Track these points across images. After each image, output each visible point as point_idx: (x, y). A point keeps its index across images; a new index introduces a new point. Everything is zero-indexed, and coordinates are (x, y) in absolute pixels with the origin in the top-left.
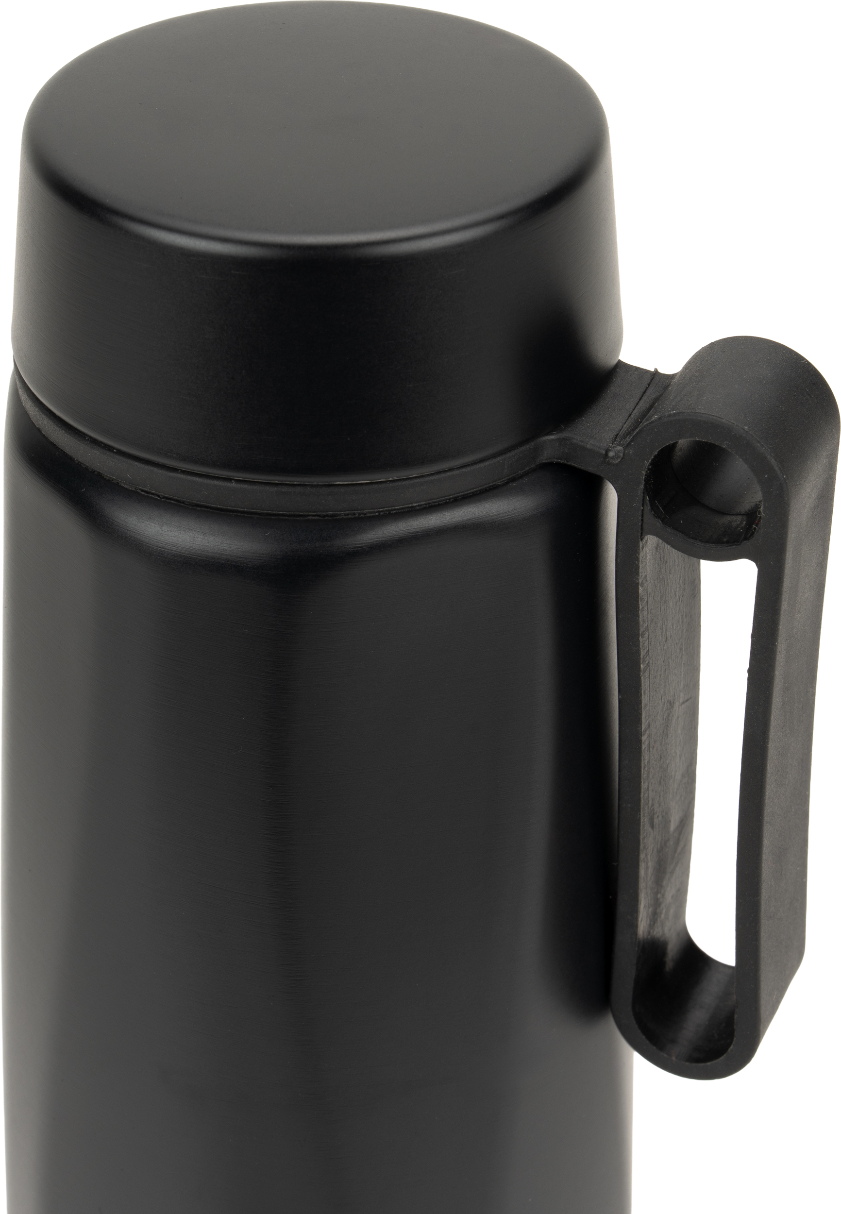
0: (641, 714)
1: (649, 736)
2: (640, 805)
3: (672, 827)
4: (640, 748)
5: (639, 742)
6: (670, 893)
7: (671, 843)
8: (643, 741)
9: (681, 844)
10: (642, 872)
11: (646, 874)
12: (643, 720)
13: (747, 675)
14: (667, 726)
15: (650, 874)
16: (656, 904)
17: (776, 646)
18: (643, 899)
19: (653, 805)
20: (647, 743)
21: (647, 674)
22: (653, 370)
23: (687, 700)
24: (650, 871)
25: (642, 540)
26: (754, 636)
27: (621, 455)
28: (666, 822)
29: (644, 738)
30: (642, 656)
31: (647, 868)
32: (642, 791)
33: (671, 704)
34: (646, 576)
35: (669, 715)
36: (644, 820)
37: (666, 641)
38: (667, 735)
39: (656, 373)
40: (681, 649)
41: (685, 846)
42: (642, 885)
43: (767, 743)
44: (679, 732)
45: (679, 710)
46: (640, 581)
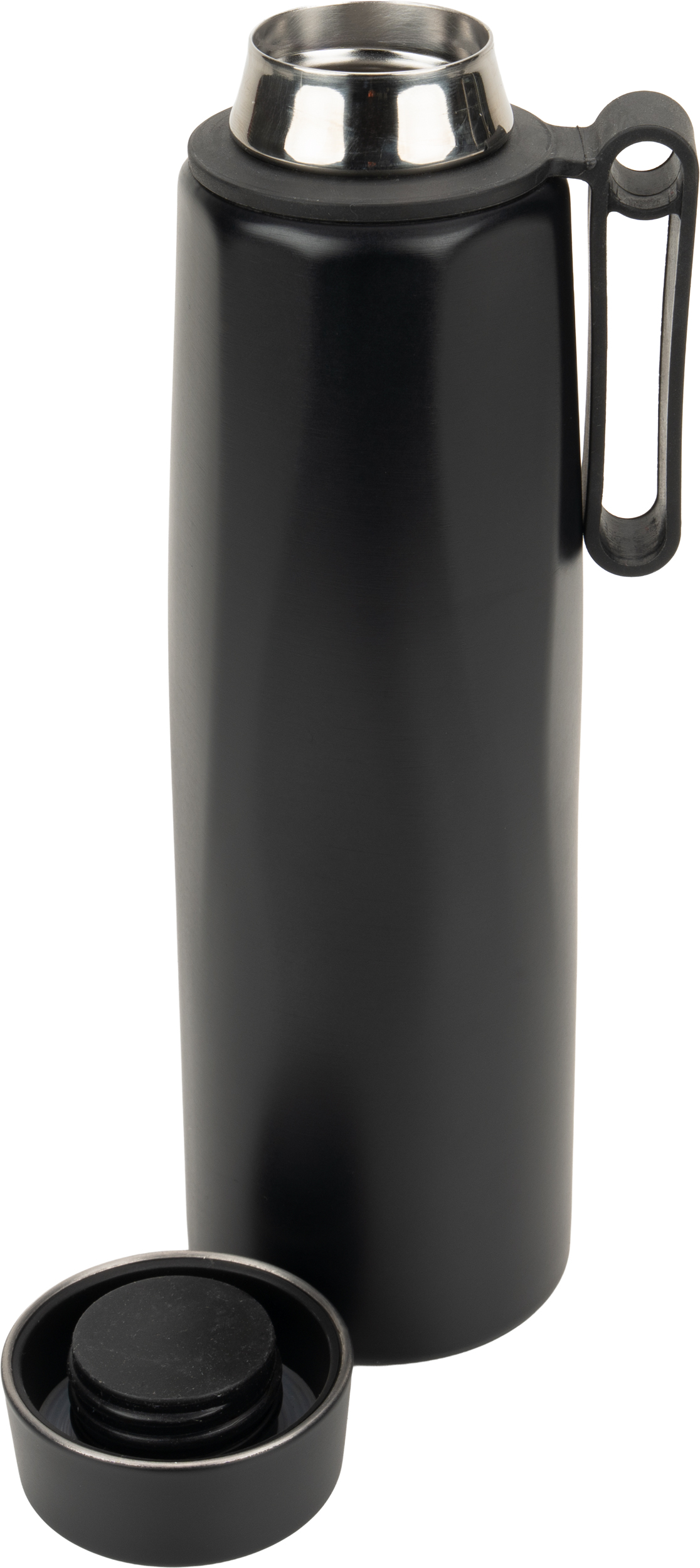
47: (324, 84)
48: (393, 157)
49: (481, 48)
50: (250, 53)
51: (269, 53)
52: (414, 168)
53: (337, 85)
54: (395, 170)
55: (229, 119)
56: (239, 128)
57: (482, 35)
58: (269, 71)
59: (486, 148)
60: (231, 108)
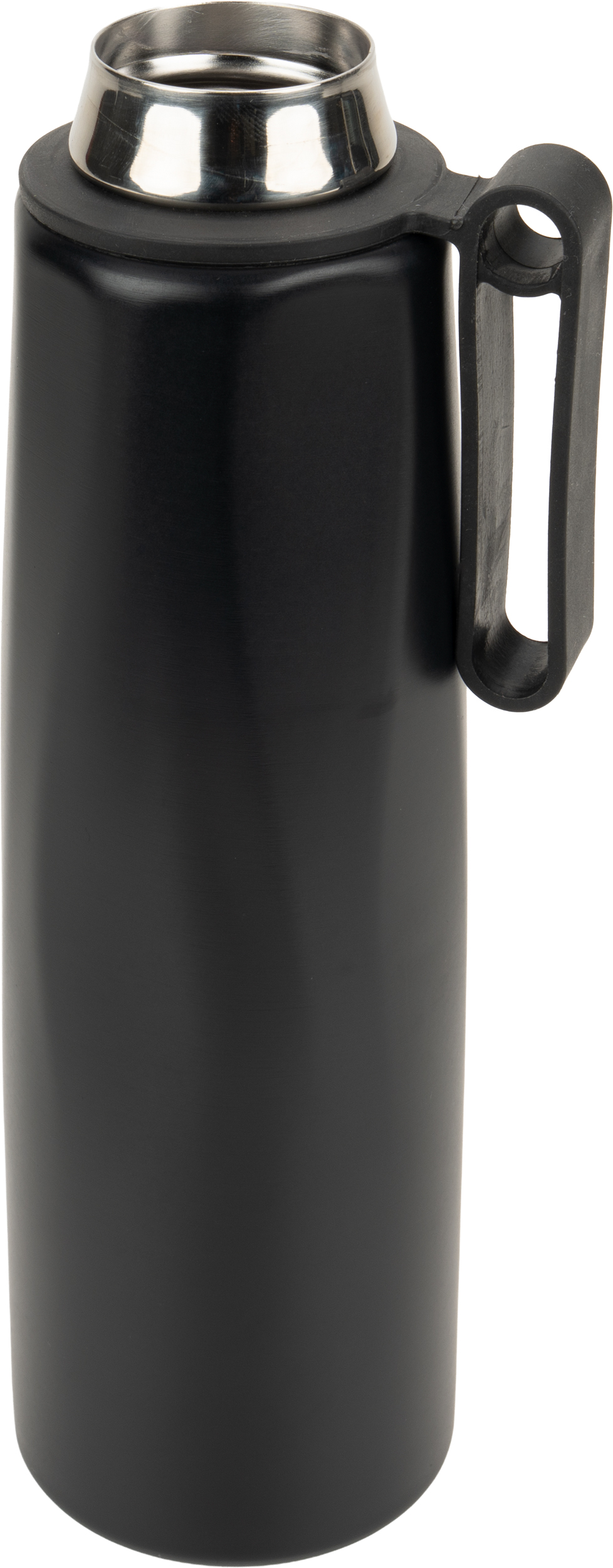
0: (478, 423)
1: (483, 442)
2: (477, 495)
3: (497, 524)
4: (477, 449)
5: (477, 444)
6: (495, 579)
7: (496, 537)
8: (479, 444)
9: (503, 542)
10: (479, 550)
11: (481, 552)
12: (479, 428)
13: (554, 383)
14: (494, 441)
15: (483, 555)
16: (487, 582)
17: (575, 358)
18: (479, 574)
19: (485, 499)
20: (481, 447)
21: (481, 392)
22: (477, 176)
23: (506, 427)
24: (484, 551)
25: (477, 286)
26: (559, 352)
27: (462, 222)
28: (493, 519)
29: (480, 442)
30: (478, 377)
31: (482, 548)
32: (479, 484)
33: (496, 424)
34: (480, 317)
35: (495, 432)
36: (480, 508)
37: (493, 373)
38: (493, 447)
39: (479, 178)
40: (502, 384)
41: (505, 544)
42: (479, 560)
43: (569, 435)
44: (501, 449)
45: (501, 432)
46: (477, 319)
47: (175, 103)
48: (260, 190)
49: (363, 59)
50: (92, 62)
51: (110, 63)
52: (278, 202)
53: (190, 104)
54: (264, 203)
55: (68, 135)
56: (77, 149)
57: (362, 44)
58: (113, 85)
59: (341, 187)
60: (72, 123)
